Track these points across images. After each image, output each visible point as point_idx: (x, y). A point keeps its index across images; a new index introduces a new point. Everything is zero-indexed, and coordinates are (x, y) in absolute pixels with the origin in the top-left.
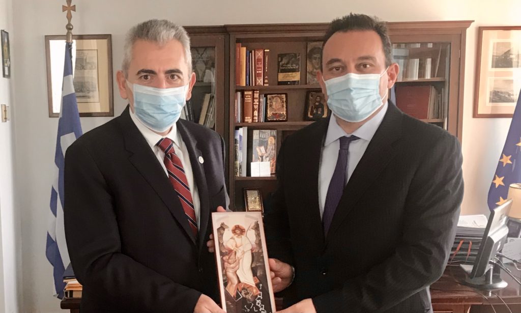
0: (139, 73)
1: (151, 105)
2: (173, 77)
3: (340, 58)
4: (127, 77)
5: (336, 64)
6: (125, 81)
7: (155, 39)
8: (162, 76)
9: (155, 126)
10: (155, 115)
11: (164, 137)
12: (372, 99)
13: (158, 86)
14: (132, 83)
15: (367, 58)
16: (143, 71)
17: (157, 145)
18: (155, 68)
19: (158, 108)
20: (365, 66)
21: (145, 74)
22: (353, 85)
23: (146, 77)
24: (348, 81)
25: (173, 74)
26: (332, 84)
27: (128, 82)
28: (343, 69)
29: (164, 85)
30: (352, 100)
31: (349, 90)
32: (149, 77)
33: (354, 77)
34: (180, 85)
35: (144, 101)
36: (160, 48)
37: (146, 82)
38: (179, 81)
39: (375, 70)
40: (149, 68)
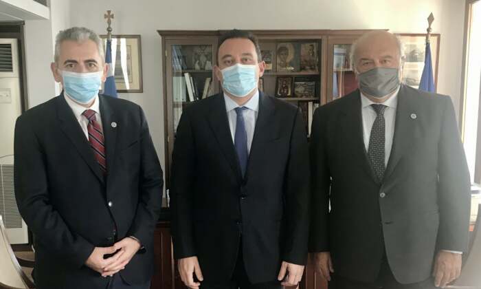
0: (66, 63)
1: (75, 84)
2: (90, 65)
3: (230, 54)
4: (58, 67)
5: (229, 59)
6: (57, 70)
7: (76, 39)
8: (82, 64)
9: (80, 100)
10: (80, 92)
11: (88, 109)
12: (251, 81)
13: (80, 71)
14: (61, 69)
15: (247, 54)
16: (69, 61)
17: (83, 114)
18: (77, 59)
19: (81, 86)
20: (246, 60)
21: (70, 63)
22: (240, 71)
23: (71, 66)
24: (236, 69)
25: (90, 64)
26: (226, 71)
27: (59, 70)
28: (233, 62)
29: (84, 70)
30: (239, 81)
31: (238, 74)
32: (73, 66)
33: (240, 66)
34: (96, 71)
35: (71, 82)
36: (80, 45)
37: (71, 69)
38: (95, 68)
39: (252, 63)
40: (74, 59)
